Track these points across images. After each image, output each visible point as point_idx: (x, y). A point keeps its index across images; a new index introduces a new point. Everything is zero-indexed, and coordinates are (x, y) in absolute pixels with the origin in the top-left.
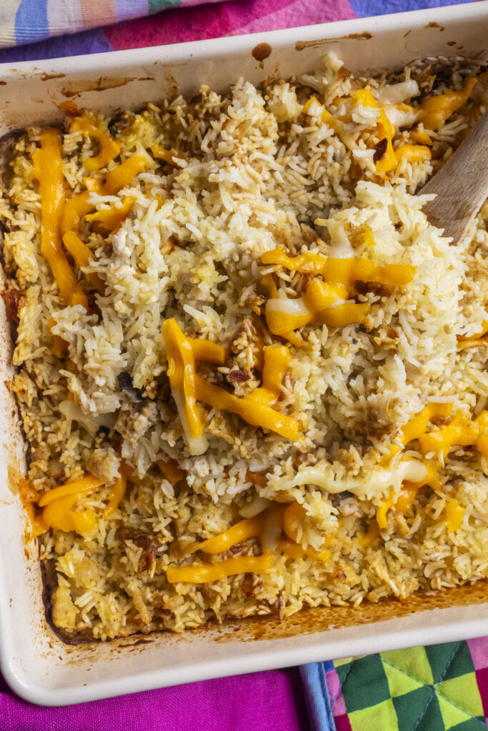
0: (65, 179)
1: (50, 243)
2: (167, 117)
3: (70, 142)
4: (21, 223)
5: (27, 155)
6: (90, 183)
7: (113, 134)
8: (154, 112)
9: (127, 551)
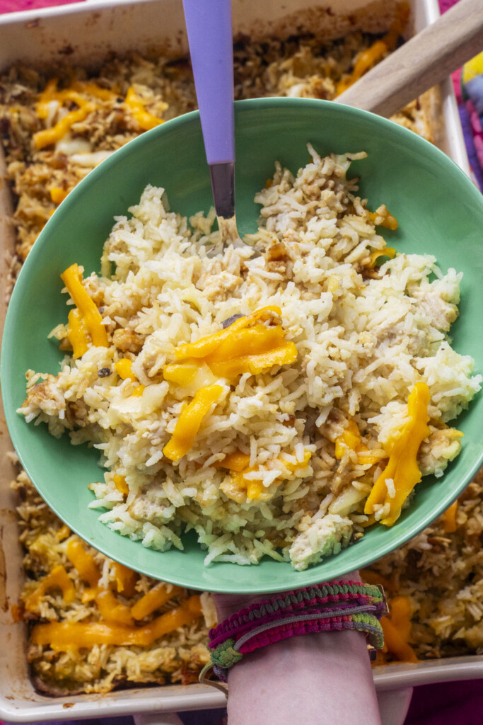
0: (80, 621)
2: (34, 522)
3: (46, 613)
6: (87, 596)
7: (44, 573)
8: (28, 535)
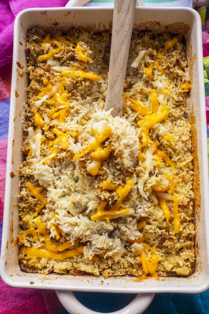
0: (39, 248)
1: (60, 257)
2: (25, 210)
3: (27, 244)
4: (51, 266)
5: (28, 260)
6: (42, 239)
7: (27, 229)
8: (22, 214)
9: (166, 245)
